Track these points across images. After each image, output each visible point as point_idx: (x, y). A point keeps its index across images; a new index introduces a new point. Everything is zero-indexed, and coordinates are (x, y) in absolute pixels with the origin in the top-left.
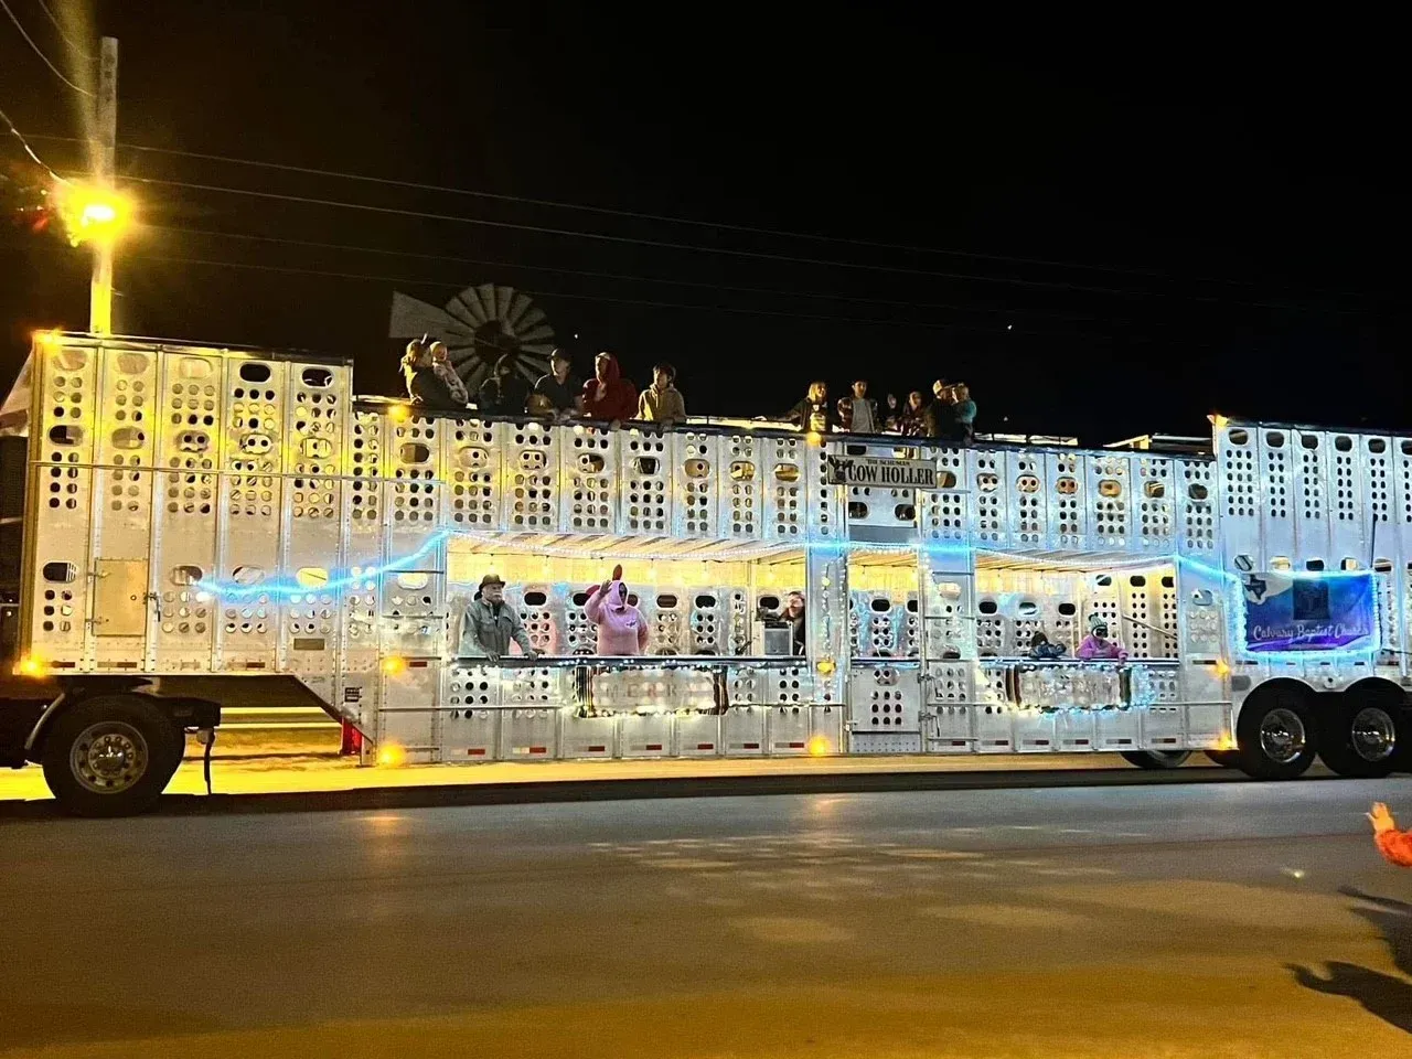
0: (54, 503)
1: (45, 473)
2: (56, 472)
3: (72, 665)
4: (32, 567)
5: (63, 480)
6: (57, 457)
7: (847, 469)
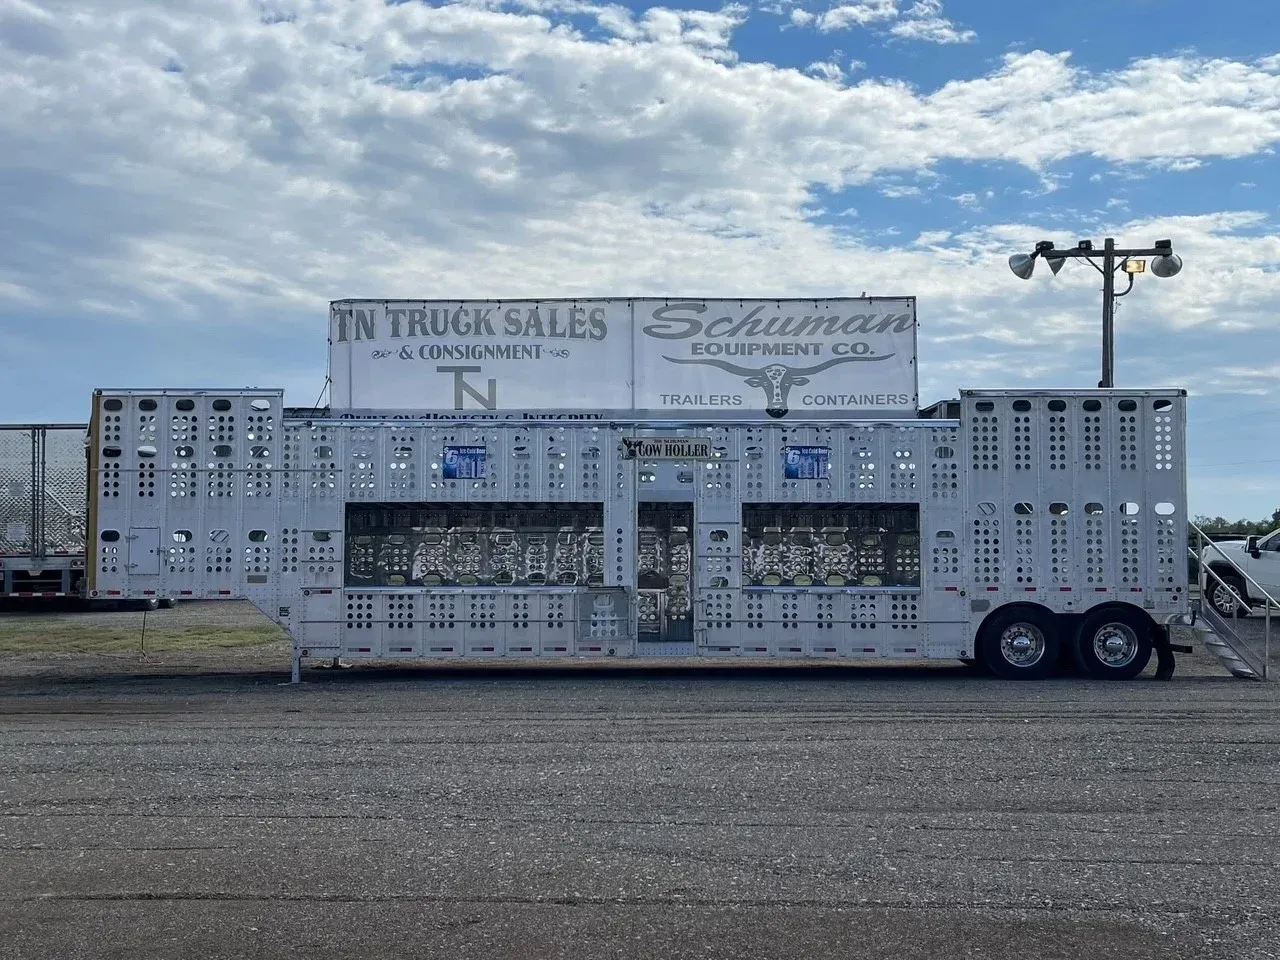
0: (106, 494)
1: (101, 475)
2: (107, 475)
3: (118, 593)
4: (96, 533)
5: (111, 480)
6: (107, 466)
7: (638, 448)
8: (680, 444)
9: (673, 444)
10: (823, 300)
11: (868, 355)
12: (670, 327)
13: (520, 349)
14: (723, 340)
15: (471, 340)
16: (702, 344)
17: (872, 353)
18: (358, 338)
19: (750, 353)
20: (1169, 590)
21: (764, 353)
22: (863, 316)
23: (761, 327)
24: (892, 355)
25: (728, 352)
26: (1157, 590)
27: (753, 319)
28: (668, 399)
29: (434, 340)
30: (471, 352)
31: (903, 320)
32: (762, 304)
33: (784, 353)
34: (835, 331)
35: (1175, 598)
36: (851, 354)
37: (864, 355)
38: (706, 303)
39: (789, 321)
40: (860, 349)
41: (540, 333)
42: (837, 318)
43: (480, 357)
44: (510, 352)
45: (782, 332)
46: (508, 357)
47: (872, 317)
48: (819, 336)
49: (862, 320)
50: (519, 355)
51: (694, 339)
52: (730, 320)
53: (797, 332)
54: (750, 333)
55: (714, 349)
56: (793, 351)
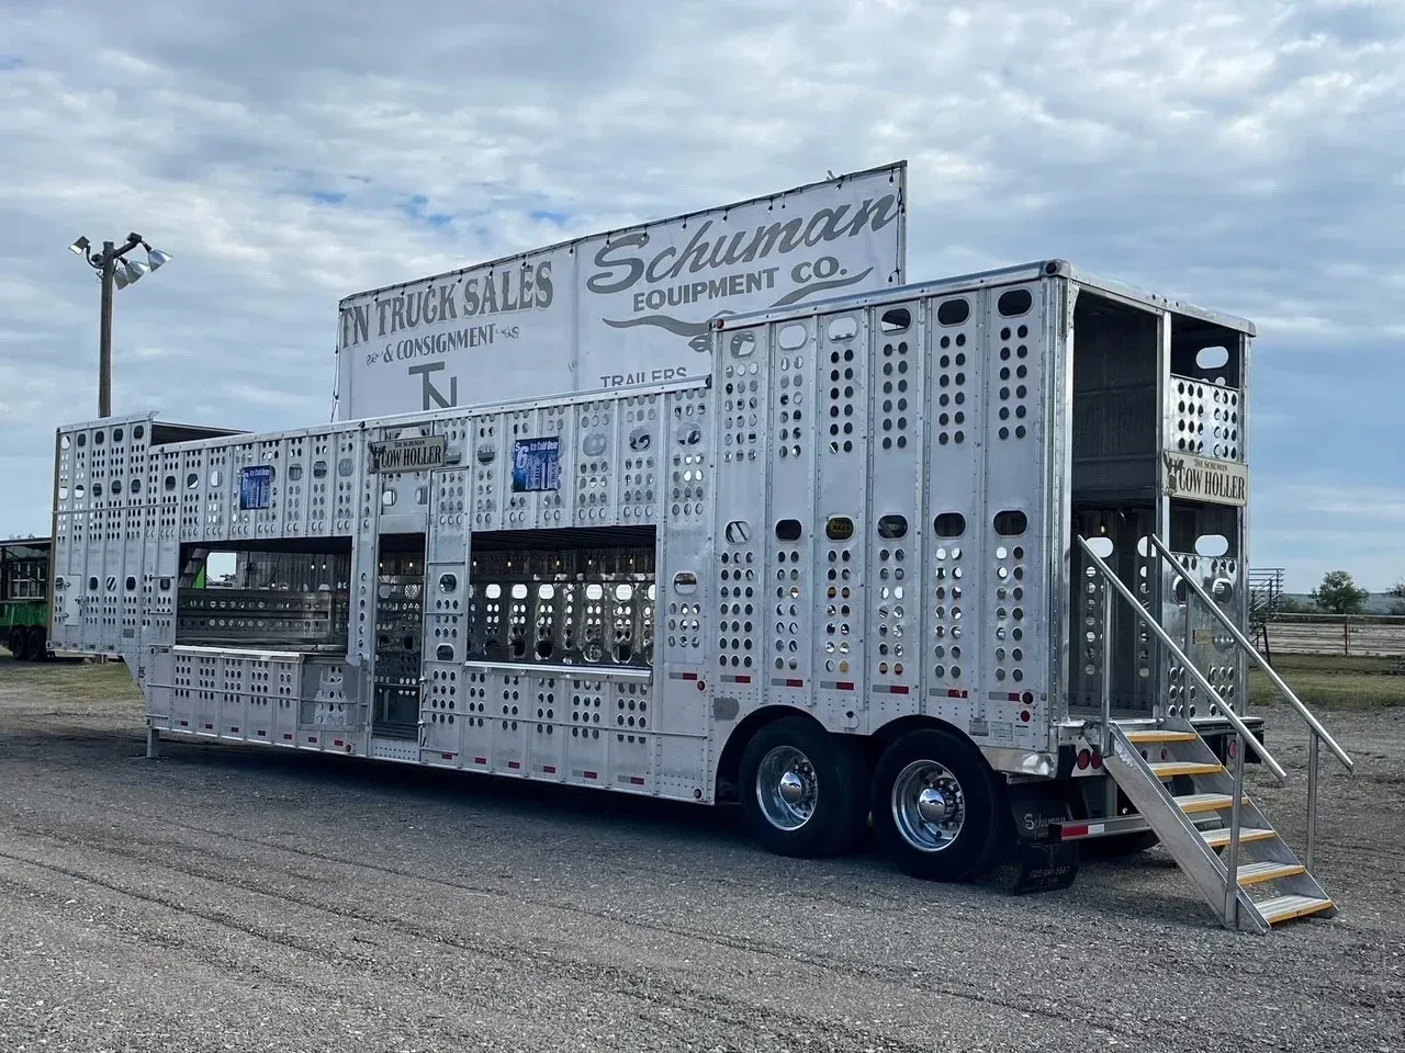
7: (381, 456)
8: (416, 447)
9: (411, 448)
10: (779, 195)
11: (837, 277)
12: (611, 274)
13: (476, 332)
14: (664, 285)
15: (436, 329)
16: (643, 294)
17: (844, 272)
18: (356, 342)
19: (695, 299)
20: (1014, 697)
21: (711, 297)
22: (827, 212)
23: (707, 255)
24: (870, 270)
25: (672, 303)
26: (993, 696)
27: (698, 244)
28: (609, 381)
29: (409, 334)
30: (437, 345)
31: (885, 204)
32: (709, 218)
33: (733, 292)
34: (797, 243)
35: (1025, 716)
36: (815, 280)
37: (829, 279)
38: (649, 231)
39: (739, 236)
40: (825, 267)
41: (494, 309)
42: (799, 221)
43: (444, 349)
44: (466, 339)
45: (729, 259)
46: (466, 346)
47: (844, 209)
48: (774, 258)
49: (827, 218)
50: (476, 340)
51: (635, 288)
52: (672, 251)
53: (750, 253)
54: (695, 268)
55: (656, 299)
56: (744, 287)
